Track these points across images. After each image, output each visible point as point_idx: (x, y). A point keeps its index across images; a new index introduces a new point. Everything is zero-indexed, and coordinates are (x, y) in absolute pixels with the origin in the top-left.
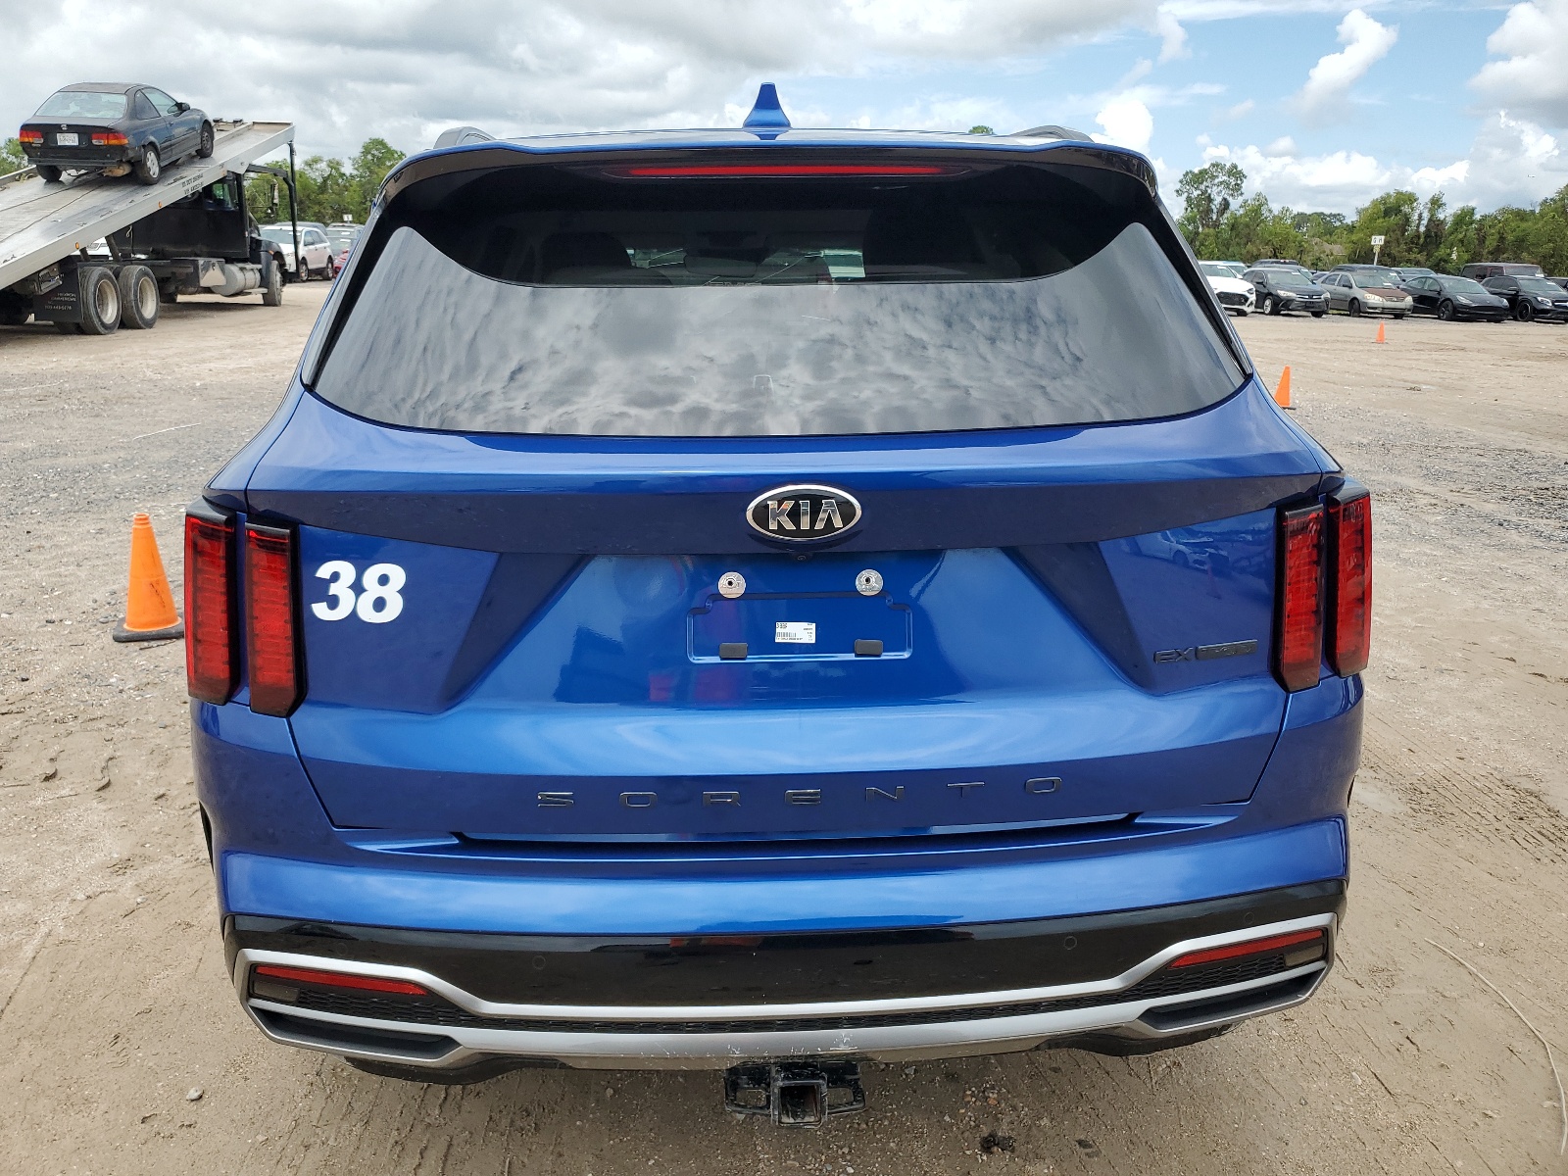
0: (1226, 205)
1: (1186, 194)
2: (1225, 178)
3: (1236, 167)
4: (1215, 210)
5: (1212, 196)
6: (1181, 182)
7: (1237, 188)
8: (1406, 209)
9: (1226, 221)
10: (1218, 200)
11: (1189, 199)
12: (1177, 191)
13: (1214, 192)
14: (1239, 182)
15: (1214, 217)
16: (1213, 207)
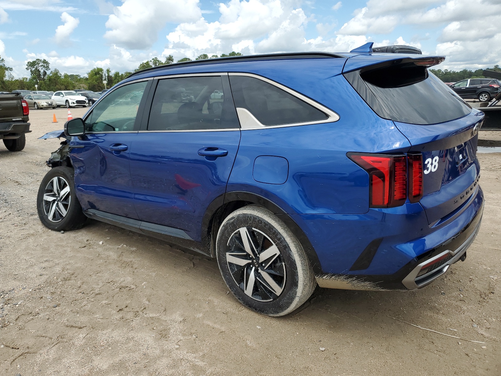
0: (45, 73)
1: (30, 70)
2: (42, 64)
3: (45, 60)
4: (42, 75)
5: (40, 70)
6: (27, 65)
7: (47, 68)
8: (100, 73)
9: (47, 78)
10: (42, 71)
11: (31, 71)
12: (26, 68)
13: (40, 68)
14: (48, 65)
15: (42, 77)
16: (41, 74)
